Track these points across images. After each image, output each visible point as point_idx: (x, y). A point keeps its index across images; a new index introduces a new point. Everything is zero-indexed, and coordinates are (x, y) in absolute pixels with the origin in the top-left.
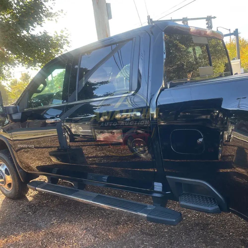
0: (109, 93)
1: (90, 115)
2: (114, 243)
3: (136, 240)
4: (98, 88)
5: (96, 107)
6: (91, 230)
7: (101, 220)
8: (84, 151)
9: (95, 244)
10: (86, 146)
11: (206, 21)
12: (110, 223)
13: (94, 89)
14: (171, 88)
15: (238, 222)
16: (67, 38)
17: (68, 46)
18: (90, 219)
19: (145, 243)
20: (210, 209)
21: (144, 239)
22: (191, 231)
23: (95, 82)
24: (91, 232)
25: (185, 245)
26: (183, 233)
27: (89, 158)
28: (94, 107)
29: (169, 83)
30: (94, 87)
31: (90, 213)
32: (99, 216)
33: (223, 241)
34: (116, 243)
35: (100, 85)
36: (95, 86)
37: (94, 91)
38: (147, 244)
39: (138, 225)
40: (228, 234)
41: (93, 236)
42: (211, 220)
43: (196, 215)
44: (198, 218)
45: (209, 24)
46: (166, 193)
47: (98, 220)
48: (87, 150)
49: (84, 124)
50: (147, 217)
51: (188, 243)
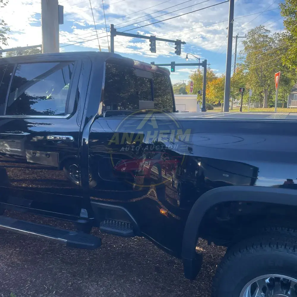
0: (50, 111)
1: (22, 132)
2: (29, 271)
3: (54, 269)
4: (37, 102)
5: (32, 125)
6: (4, 260)
7: (18, 249)
8: (8, 173)
9: (7, 273)
10: (12, 167)
11: (175, 45)
12: (28, 252)
13: (33, 103)
14: (106, 118)
15: (158, 252)
16: (3, 34)
17: (3, 43)
18: (5, 249)
19: (63, 271)
20: (124, 232)
21: (63, 267)
22: (112, 260)
23: (34, 96)
24: (4, 261)
25: (103, 272)
26: (104, 262)
27: (14, 181)
28: (29, 125)
29: (105, 112)
30: (31, 100)
31: (6, 242)
32: (16, 245)
33: (140, 268)
34: (31, 272)
35: (40, 100)
36: (33, 100)
37: (31, 106)
38: (65, 272)
39: (59, 255)
40: (146, 262)
41: (6, 265)
42: (134, 250)
43: (121, 246)
44: (123, 248)
45: (178, 49)
46: (90, 219)
47: (15, 249)
48: (12, 171)
49: (12, 141)
50: (67, 242)
51: (107, 270)
